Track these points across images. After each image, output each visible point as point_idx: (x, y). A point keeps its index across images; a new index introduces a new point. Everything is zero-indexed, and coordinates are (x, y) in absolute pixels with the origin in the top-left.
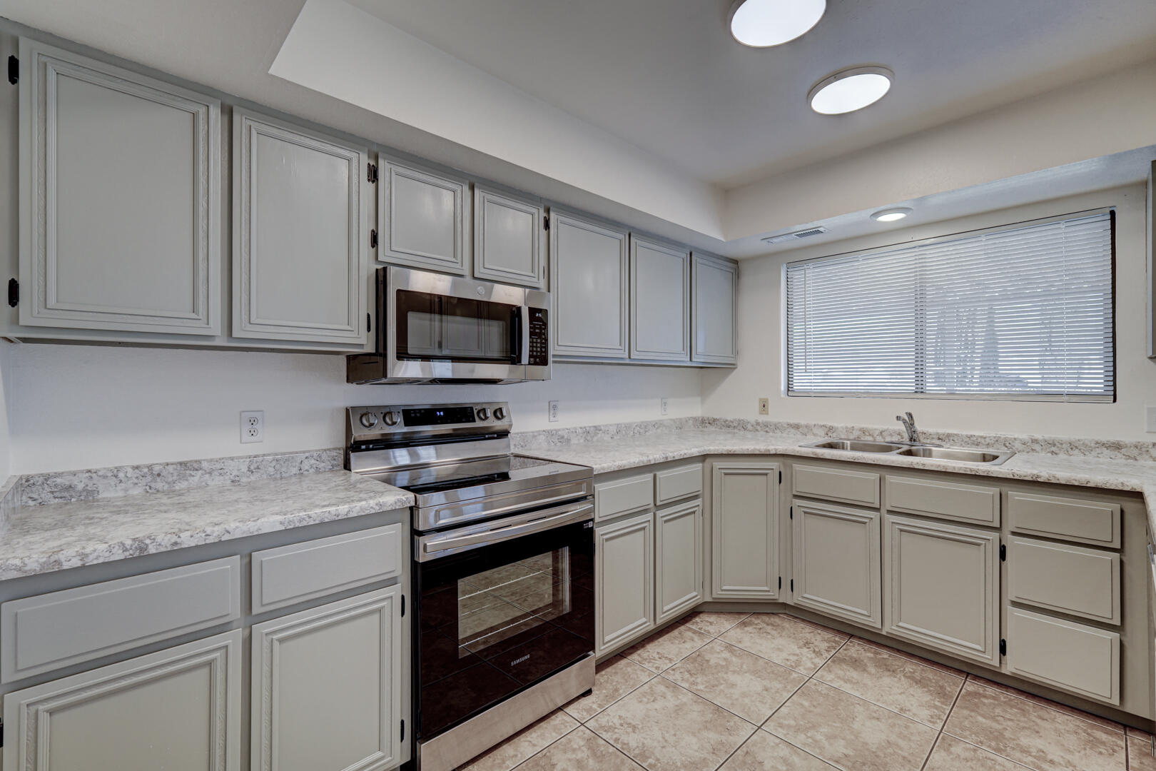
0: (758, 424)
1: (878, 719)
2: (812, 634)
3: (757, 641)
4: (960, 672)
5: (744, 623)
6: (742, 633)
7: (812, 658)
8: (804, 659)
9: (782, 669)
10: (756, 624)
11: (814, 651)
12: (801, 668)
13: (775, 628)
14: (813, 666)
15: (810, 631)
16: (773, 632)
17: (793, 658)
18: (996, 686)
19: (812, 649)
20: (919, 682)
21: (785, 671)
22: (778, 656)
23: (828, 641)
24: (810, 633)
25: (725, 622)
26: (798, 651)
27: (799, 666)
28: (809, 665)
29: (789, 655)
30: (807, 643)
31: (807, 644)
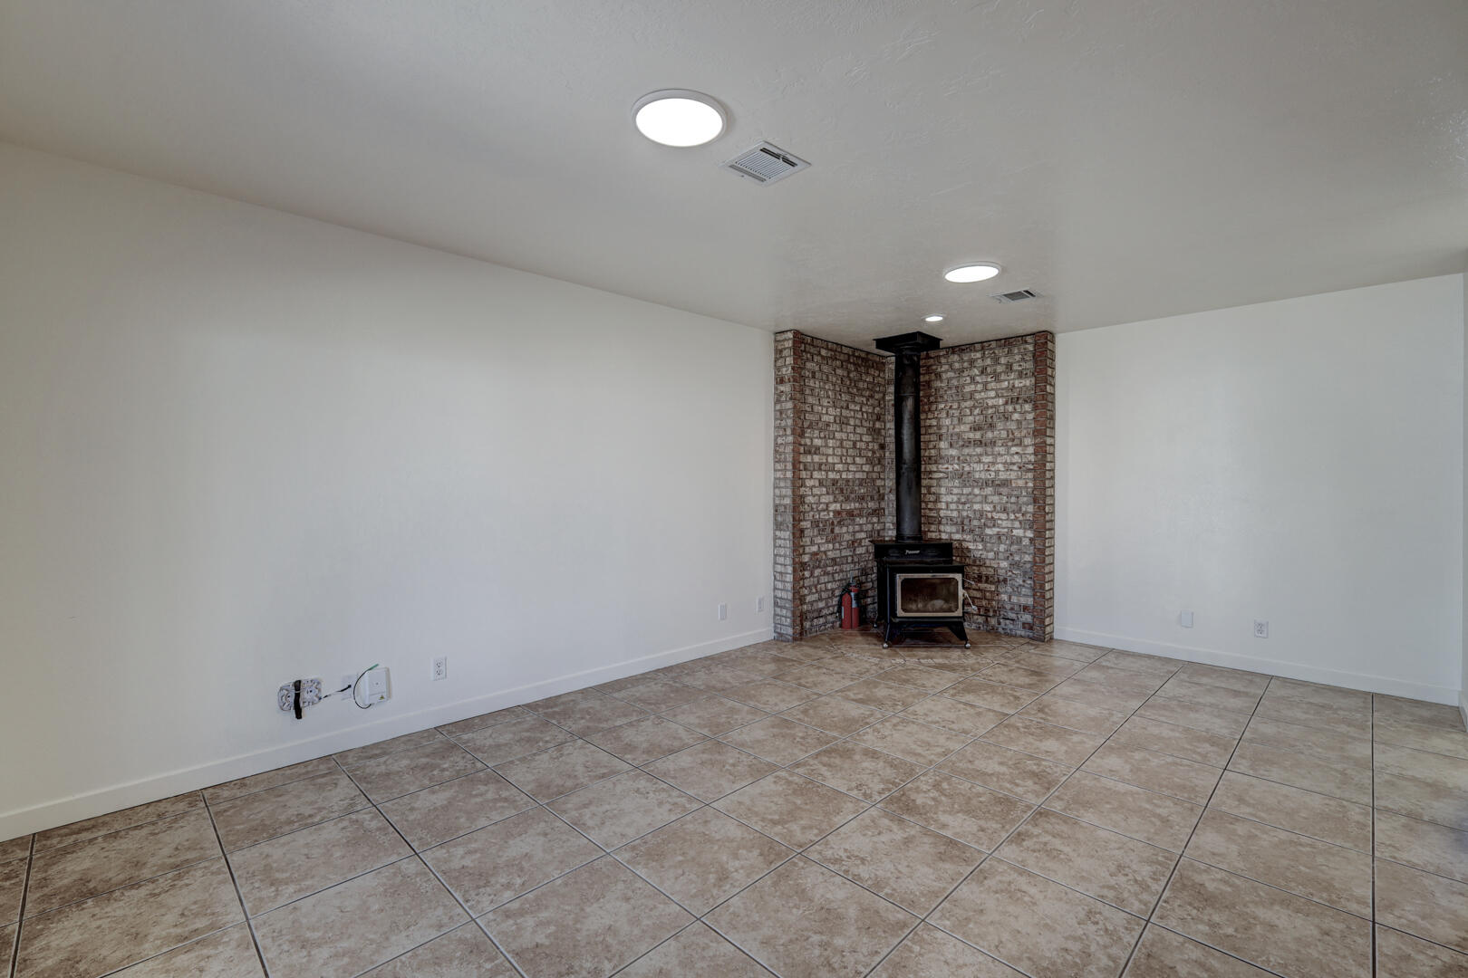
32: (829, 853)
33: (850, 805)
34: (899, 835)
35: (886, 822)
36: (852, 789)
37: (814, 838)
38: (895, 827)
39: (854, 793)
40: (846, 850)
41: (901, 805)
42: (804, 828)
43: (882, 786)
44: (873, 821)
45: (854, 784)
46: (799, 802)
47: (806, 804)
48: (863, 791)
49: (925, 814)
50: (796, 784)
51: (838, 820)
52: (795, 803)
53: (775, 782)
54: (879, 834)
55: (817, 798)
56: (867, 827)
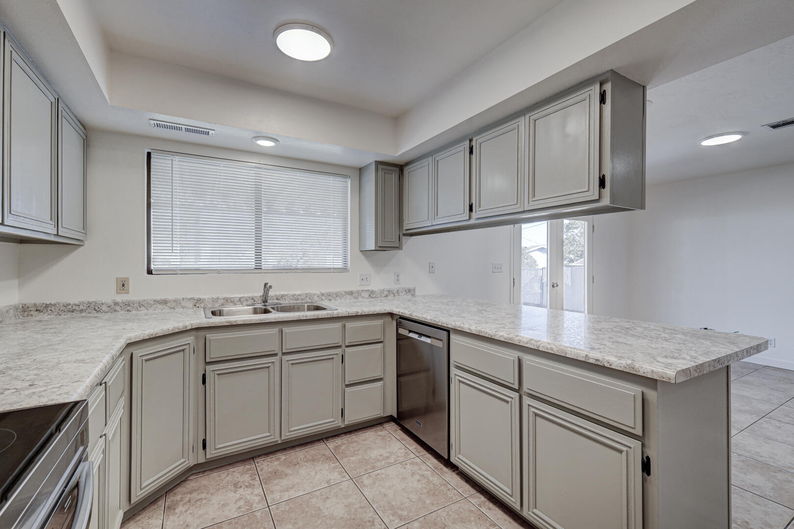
0: (116, 304)
1: (327, 498)
2: (230, 475)
3: (200, 513)
4: (319, 440)
5: (169, 508)
6: (178, 517)
7: (252, 493)
8: (248, 497)
9: (246, 518)
10: (181, 500)
11: (247, 486)
12: (255, 505)
13: (199, 492)
14: (260, 497)
15: (226, 475)
16: (203, 496)
17: (242, 503)
18: (336, 438)
19: (243, 486)
20: (313, 460)
21: (249, 517)
22: (230, 510)
23: (246, 473)
24: (227, 476)
25: (151, 521)
26: (238, 496)
27: (252, 505)
28: (257, 499)
29: (236, 503)
30: (235, 484)
31: (236, 486)
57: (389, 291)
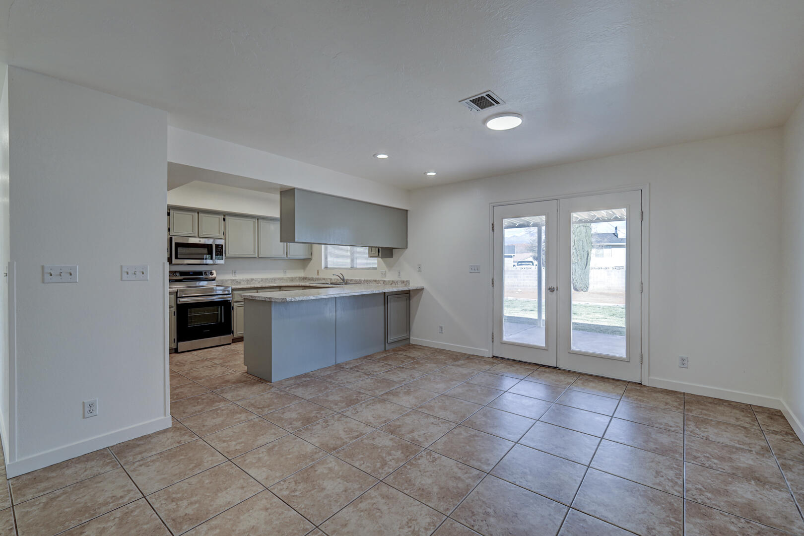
32: (447, 425)
33: (439, 447)
34: (415, 434)
35: (420, 440)
36: (439, 457)
37: (455, 430)
38: (417, 437)
39: (437, 456)
40: (440, 426)
41: (410, 450)
42: (461, 434)
43: (419, 461)
44: (427, 439)
45: (437, 462)
46: (468, 447)
47: (463, 446)
48: (431, 457)
49: (399, 445)
50: (474, 460)
51: (445, 439)
52: (470, 446)
53: (488, 460)
54: (425, 434)
55: (458, 450)
56: (430, 436)
57: (393, 281)
